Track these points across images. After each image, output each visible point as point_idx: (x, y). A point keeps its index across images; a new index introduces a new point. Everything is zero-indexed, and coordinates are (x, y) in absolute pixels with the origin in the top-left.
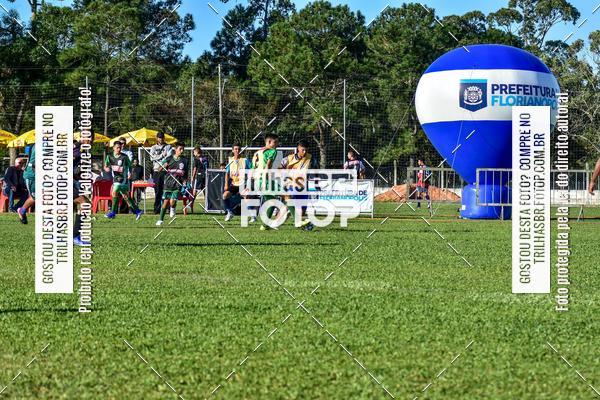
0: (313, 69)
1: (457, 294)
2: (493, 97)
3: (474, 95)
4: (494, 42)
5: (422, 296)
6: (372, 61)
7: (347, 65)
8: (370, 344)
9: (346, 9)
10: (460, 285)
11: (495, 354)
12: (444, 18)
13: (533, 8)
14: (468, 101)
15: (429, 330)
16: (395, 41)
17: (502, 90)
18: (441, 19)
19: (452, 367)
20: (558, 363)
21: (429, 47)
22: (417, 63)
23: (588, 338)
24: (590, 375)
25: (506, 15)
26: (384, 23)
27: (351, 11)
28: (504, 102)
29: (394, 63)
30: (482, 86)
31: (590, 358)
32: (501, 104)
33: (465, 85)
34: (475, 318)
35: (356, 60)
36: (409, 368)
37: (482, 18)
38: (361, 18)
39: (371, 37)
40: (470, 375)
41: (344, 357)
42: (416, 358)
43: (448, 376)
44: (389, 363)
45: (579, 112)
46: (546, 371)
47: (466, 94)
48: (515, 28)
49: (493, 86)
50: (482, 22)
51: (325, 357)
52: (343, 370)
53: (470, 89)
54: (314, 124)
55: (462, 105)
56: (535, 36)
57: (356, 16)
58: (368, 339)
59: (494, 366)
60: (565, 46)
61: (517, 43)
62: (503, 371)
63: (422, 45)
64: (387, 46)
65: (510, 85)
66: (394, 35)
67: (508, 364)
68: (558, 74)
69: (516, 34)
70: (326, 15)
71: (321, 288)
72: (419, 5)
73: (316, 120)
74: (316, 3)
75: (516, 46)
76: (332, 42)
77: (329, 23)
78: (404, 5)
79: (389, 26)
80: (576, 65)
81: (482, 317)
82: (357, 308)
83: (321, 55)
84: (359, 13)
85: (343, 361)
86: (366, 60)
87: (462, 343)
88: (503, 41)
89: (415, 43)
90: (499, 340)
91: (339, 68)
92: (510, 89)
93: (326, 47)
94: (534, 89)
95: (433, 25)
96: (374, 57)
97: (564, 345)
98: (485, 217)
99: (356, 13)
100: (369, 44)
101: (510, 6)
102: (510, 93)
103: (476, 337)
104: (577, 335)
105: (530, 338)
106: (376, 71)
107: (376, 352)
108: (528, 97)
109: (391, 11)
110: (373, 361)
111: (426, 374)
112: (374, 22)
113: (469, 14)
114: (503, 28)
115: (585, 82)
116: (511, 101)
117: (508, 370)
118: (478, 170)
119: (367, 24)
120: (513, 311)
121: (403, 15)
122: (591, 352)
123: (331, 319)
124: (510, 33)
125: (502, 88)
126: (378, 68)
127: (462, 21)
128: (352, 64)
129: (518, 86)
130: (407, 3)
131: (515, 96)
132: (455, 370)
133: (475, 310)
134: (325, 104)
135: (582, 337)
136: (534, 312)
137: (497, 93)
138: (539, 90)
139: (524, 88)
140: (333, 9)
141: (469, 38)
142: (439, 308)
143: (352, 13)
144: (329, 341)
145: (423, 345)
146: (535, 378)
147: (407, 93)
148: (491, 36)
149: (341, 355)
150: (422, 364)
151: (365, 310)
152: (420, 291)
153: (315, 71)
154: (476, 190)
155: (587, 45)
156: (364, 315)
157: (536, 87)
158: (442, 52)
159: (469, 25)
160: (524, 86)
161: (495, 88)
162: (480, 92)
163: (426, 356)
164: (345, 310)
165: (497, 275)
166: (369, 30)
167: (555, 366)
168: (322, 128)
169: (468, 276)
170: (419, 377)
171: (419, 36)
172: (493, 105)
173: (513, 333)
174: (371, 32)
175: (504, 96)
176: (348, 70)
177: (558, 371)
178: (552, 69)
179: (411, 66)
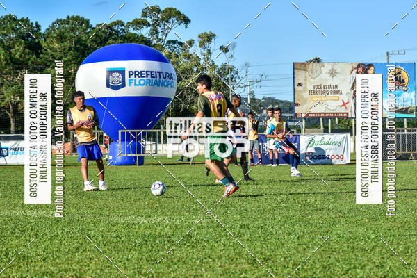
0: (4, 63)
1: (104, 218)
2: (130, 80)
3: (116, 79)
4: (131, 42)
5: (78, 220)
6: (46, 56)
7: (29, 59)
8: (40, 255)
9: (27, 20)
10: (105, 212)
11: (127, 259)
12: (97, 26)
13: (158, 18)
14: (112, 83)
15: (82, 244)
16: (62, 42)
17: (135, 75)
18: (94, 26)
19: (97, 269)
20: (171, 264)
21: (86, 46)
22: (77, 57)
23: (193, 247)
24: (193, 273)
25: (138, 23)
26: (54, 30)
27: (31, 22)
28: (137, 83)
29: (62, 57)
30: (122, 72)
31: (194, 260)
32: (135, 85)
33: (110, 72)
34: (115, 235)
35: (35, 56)
36: (66, 271)
37: (123, 25)
38: (38, 26)
39: (45, 40)
40: (109, 274)
41: (21, 264)
42: (72, 264)
43: (93, 276)
44: (52, 268)
45: (191, 90)
46: (162, 270)
47: (111, 79)
48: (145, 32)
49: (129, 72)
50: (123, 28)
51: (7, 265)
52: (20, 274)
53: (114, 74)
54: (6, 101)
55: (108, 86)
56: (160, 37)
57: (34, 25)
58: (38, 251)
59: (126, 268)
60: (181, 44)
61: (147, 42)
62: (132, 271)
63: (81, 45)
64: (56, 45)
65: (141, 72)
66: (61, 38)
67: (136, 266)
68: (175, 63)
69: (147, 36)
70: (14, 25)
71: (7, 216)
72: (78, 17)
73: (8, 99)
74: (6, 16)
75: (147, 45)
76: (18, 44)
77: (16, 31)
78: (68, 17)
79: (57, 32)
80: (189, 57)
81: (119, 234)
82: (32, 230)
83: (10, 53)
84: (36, 23)
85: (20, 267)
86: (41, 56)
87: (104, 252)
88: (138, 41)
89: (76, 44)
90: (131, 249)
91: (23, 62)
92: (142, 74)
93: (14, 47)
94: (158, 74)
95: (88, 31)
96: (47, 54)
97: (175, 252)
98: (126, 164)
99: (34, 23)
100: (44, 45)
101: (143, 17)
102: (142, 77)
103: (114, 247)
104: (185, 244)
105: (153, 247)
106: (48, 64)
107: (44, 260)
108: (154, 79)
109: (58, 21)
110: (41, 267)
111: (78, 274)
112: (47, 29)
113: (113, 23)
114: (138, 32)
115: (195, 69)
116: (142, 82)
117: (136, 271)
118: (120, 132)
119: (43, 31)
120: (142, 229)
121: (68, 24)
122: (195, 256)
123: (13, 238)
124: (142, 36)
125: (136, 74)
126: (50, 61)
127: (109, 27)
128: (32, 59)
129: (147, 72)
130: (70, 16)
131: (145, 79)
132: (99, 271)
133: (115, 228)
134: (14, 87)
135: (189, 246)
136: (156, 229)
137: (133, 77)
138: (161, 74)
139: (151, 73)
140: (19, 21)
141: (114, 39)
142: (90, 228)
143: (32, 23)
144: (11, 254)
145: (77, 254)
146: (154, 275)
147: (71, 79)
148: (129, 38)
149: (19, 263)
150: (76, 268)
151: (38, 231)
152: (77, 217)
153: (6, 64)
154: (119, 145)
155: (197, 43)
156: (37, 234)
157: (159, 72)
158: (95, 49)
159: (114, 30)
160: (151, 72)
161: (131, 73)
162: (121, 77)
163: (78, 262)
164: (24, 231)
165: (132, 204)
166: (44, 35)
167: (169, 267)
168: (12, 104)
169: (112, 205)
170: (72, 277)
171: (79, 38)
172: (130, 85)
173: (140, 244)
174: (46, 37)
175: (138, 79)
176: (30, 63)
177: (171, 269)
178: (171, 60)
179: (73, 60)
